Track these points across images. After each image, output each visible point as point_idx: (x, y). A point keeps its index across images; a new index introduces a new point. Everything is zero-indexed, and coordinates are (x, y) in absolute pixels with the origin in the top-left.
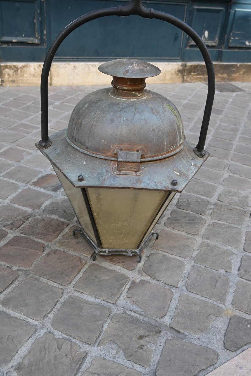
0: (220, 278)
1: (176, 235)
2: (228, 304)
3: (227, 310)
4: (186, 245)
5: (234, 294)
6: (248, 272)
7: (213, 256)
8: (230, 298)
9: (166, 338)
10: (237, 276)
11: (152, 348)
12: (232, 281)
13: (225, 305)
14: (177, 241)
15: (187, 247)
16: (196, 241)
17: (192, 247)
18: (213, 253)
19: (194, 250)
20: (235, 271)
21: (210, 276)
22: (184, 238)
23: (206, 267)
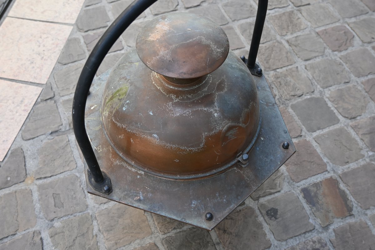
0: (55, 212)
1: (132, 236)
2: (34, 188)
3: (33, 182)
4: (111, 230)
5: (34, 203)
6: (31, 243)
7: (76, 237)
8: (36, 196)
9: (64, 125)
10: (41, 230)
11: (67, 113)
12: (42, 219)
13: (36, 185)
14: (123, 228)
15: (108, 229)
16: (106, 248)
17: (104, 233)
18: (79, 244)
19: (99, 230)
20: (45, 235)
21: (65, 207)
22: (120, 240)
23: (75, 216)
